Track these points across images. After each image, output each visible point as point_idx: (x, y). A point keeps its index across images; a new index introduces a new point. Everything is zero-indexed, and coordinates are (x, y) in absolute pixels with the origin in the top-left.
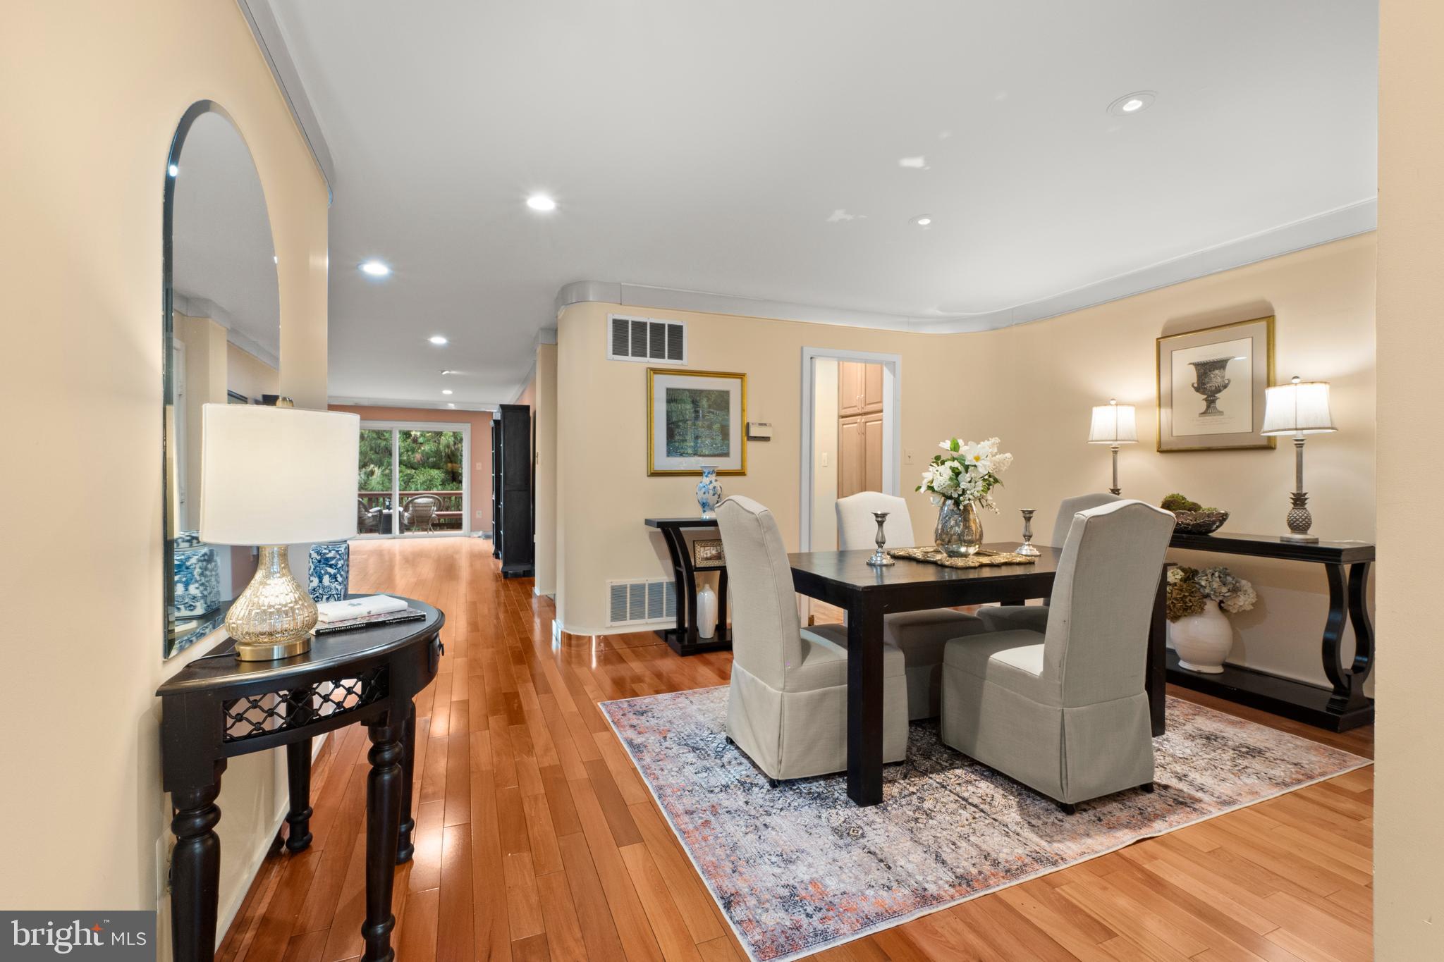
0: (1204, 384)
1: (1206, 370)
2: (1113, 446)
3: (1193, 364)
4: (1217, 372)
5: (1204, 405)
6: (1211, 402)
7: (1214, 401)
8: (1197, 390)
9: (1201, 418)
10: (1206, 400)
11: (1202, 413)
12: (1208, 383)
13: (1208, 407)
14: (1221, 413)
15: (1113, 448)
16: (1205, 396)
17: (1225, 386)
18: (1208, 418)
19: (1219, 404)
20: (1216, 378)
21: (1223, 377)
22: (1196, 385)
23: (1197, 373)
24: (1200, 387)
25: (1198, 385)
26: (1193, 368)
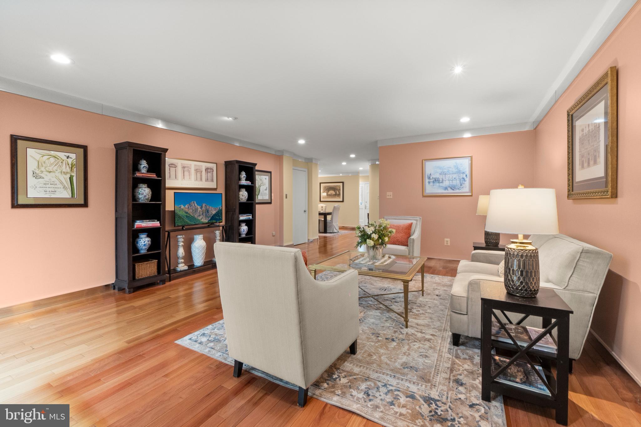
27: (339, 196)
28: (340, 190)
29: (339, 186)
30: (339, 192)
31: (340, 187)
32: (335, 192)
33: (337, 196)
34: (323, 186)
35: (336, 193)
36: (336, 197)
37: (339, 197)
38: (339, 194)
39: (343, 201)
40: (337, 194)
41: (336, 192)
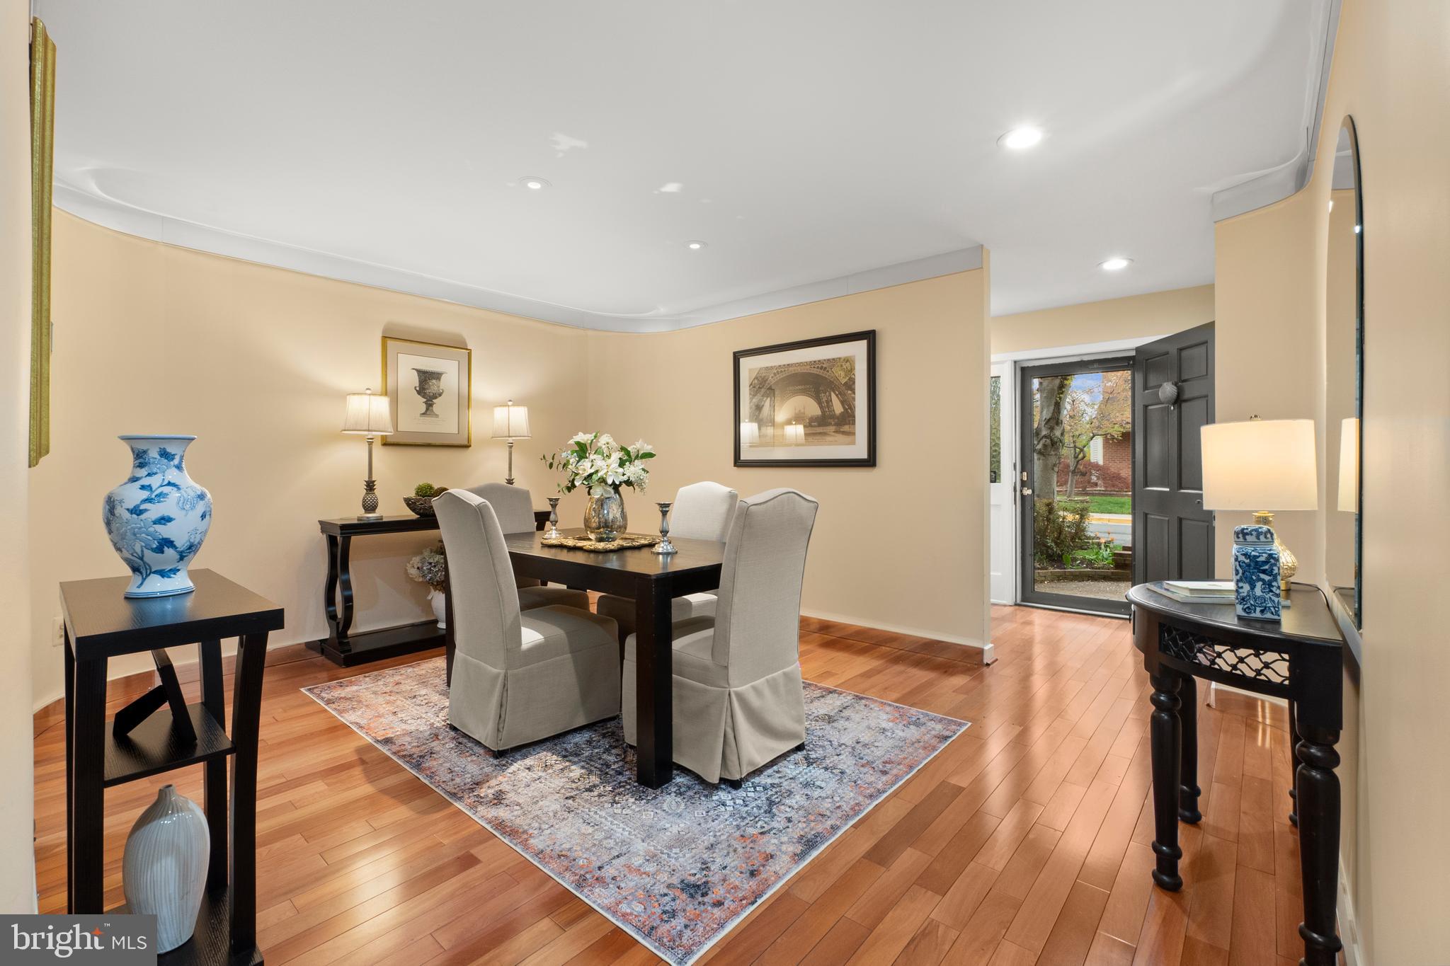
0: (424, 389)
1: (426, 378)
2: (369, 437)
3: (416, 370)
4: (434, 381)
5: (423, 408)
6: (429, 405)
7: (431, 405)
8: (419, 393)
9: (422, 418)
10: (426, 403)
11: (423, 414)
12: (427, 389)
13: (427, 409)
14: (437, 416)
15: (368, 439)
16: (425, 400)
17: (440, 395)
18: (427, 419)
19: (435, 408)
20: (433, 386)
21: (439, 387)
22: (418, 389)
23: (419, 378)
24: (421, 391)
25: (420, 389)
26: (416, 373)
27: (846, 428)
28: (850, 385)
29: (847, 360)
30: (842, 403)
31: (852, 370)
32: (820, 403)
33: (832, 428)
34: (750, 370)
35: (825, 406)
36: (825, 434)
37: (844, 433)
38: (847, 418)
39: (870, 462)
40: (833, 416)
41: (829, 401)
